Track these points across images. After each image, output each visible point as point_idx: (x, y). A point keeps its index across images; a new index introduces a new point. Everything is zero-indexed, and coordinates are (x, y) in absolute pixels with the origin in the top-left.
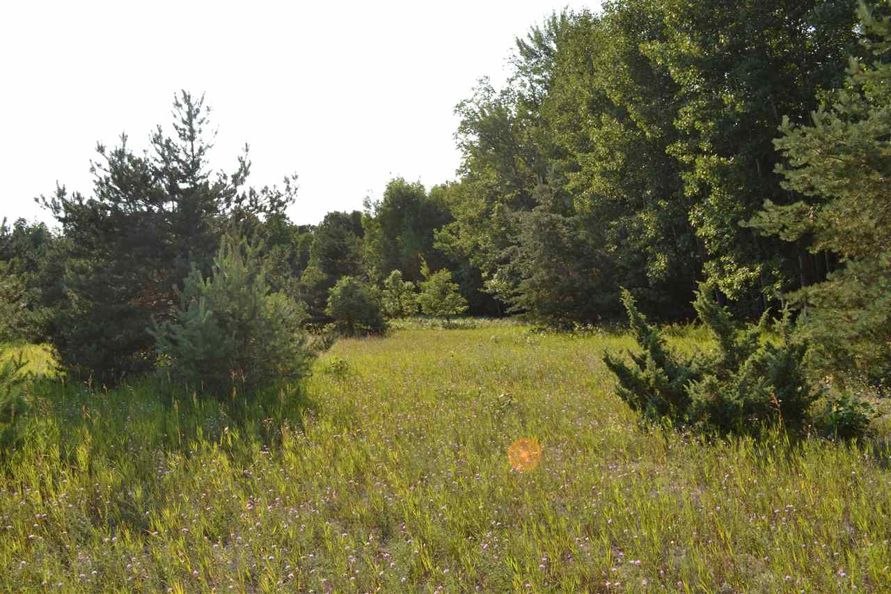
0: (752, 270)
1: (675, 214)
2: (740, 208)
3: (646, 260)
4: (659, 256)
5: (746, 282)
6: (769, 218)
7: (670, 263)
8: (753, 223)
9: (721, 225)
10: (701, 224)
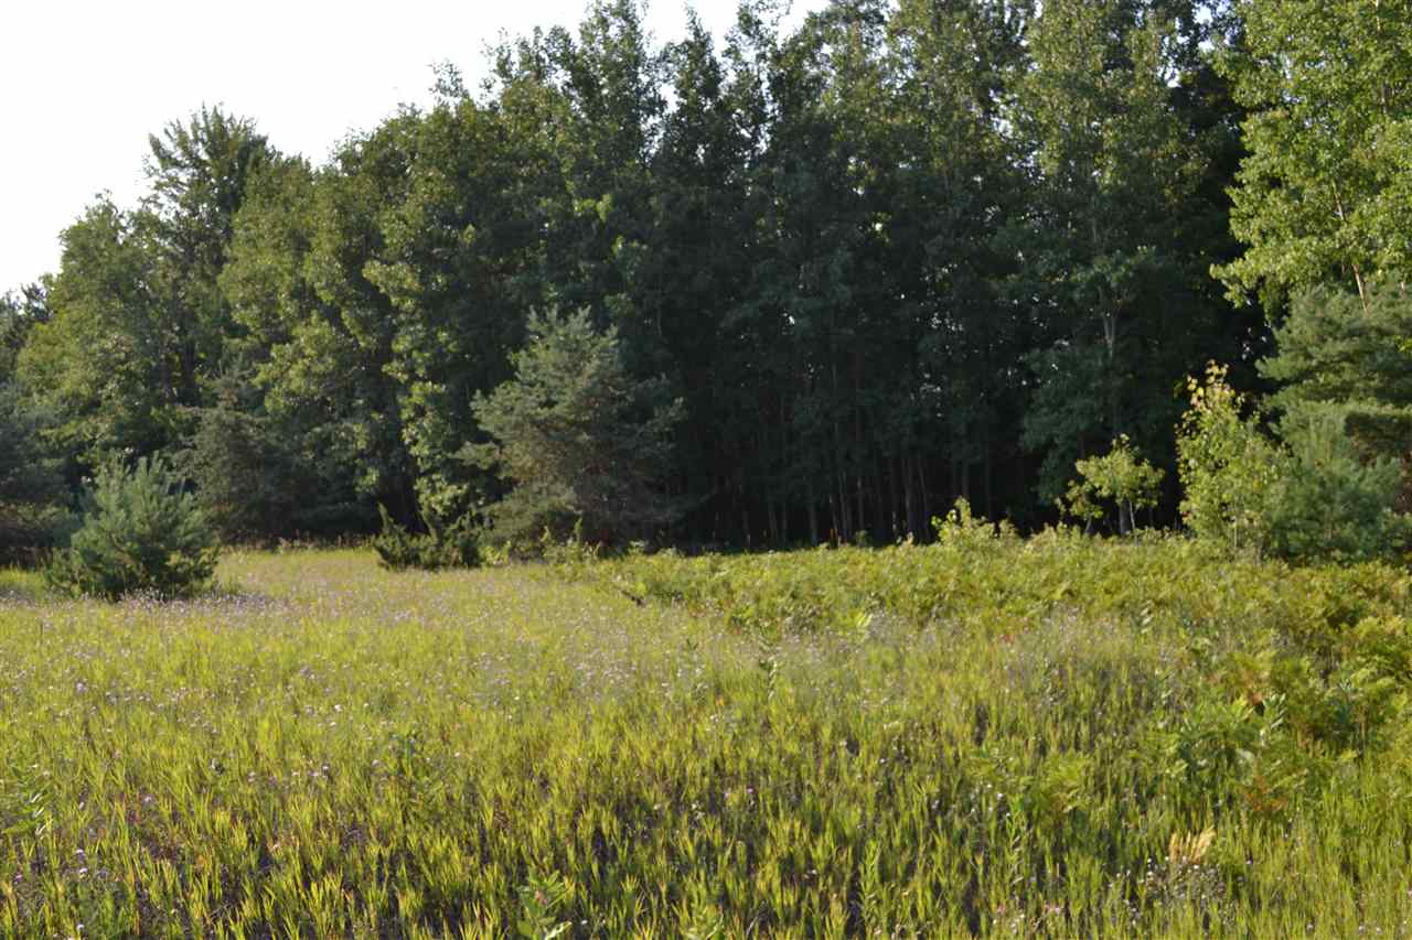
0: (460, 488)
1: (389, 428)
2: (451, 432)
3: (353, 472)
4: (370, 470)
5: (455, 499)
6: (469, 452)
7: (381, 478)
8: (458, 455)
9: (433, 447)
10: (415, 442)
